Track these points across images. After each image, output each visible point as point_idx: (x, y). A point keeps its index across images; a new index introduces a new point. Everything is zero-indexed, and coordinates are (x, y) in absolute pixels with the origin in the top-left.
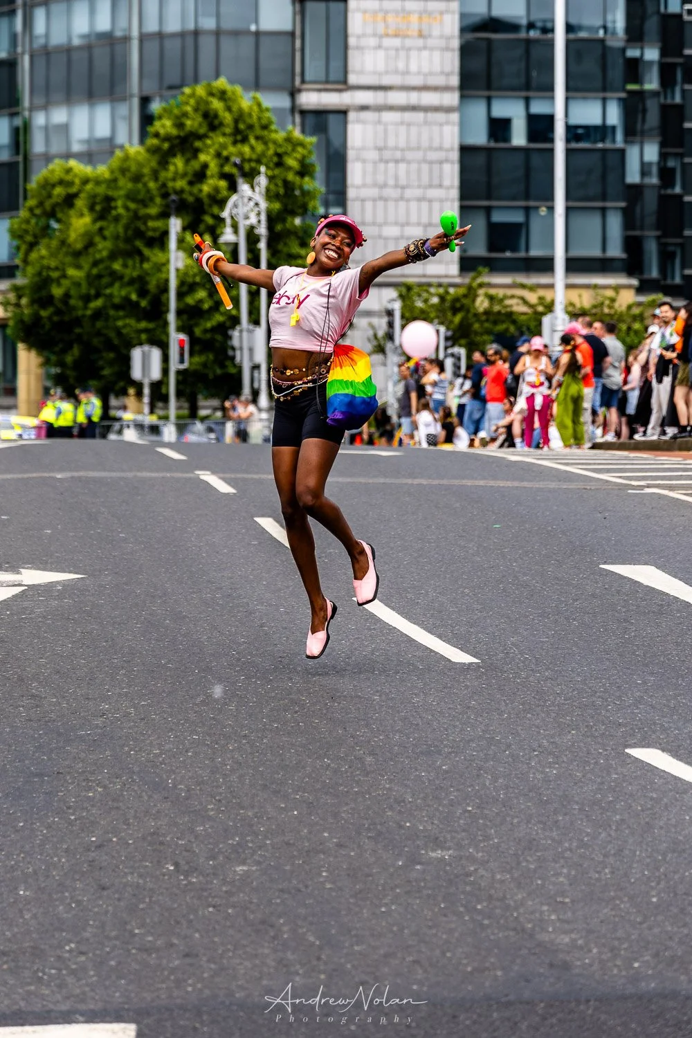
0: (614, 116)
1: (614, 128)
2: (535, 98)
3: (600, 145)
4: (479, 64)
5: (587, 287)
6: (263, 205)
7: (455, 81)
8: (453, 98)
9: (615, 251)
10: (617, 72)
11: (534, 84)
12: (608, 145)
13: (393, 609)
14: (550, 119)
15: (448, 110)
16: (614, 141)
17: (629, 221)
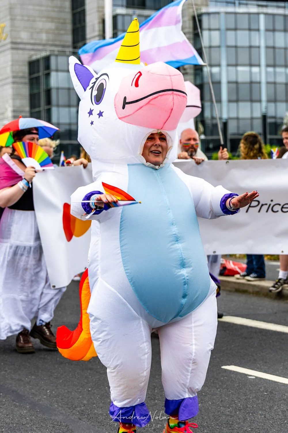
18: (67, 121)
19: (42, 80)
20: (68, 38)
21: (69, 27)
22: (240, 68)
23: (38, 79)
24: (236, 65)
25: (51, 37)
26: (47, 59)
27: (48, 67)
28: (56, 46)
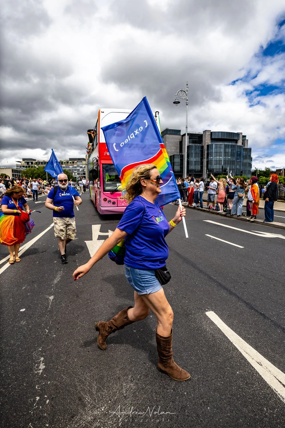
18: (178, 169)
19: (173, 160)
20: (179, 151)
21: (179, 148)
22: (217, 157)
23: (172, 160)
24: (217, 156)
25: (175, 150)
26: (174, 155)
27: (174, 157)
28: (176, 152)
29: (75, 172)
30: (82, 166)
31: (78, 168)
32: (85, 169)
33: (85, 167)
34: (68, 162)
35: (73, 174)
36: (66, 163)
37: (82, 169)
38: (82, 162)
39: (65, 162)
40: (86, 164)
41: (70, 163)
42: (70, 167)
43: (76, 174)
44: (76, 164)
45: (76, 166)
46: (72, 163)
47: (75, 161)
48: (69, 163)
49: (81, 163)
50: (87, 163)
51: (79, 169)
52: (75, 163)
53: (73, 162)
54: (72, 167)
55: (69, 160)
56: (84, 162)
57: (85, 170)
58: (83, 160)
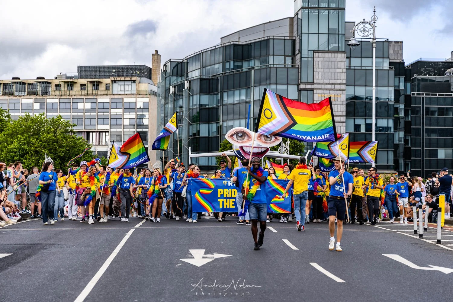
0: (391, 124)
1: (391, 127)
2: (367, 118)
3: (387, 132)
4: (352, 109)
5: (383, 173)
6: (289, 149)
7: (344, 114)
8: (344, 119)
9: (391, 163)
10: (392, 112)
11: (367, 115)
12: (389, 132)
13: (321, 266)
14: (371, 124)
15: (343, 122)
16: (391, 132)
17: (395, 155)
29: (100, 127)
30: (133, 100)
31: (114, 111)
32: (147, 114)
33: (146, 108)
34: (71, 84)
35: (93, 137)
36: (64, 88)
37: (133, 115)
38: (134, 81)
39: (57, 82)
40: (153, 93)
41: (83, 85)
42: (81, 106)
43: (106, 137)
44: (109, 92)
45: (107, 100)
46: (89, 87)
47: (103, 77)
48: (77, 88)
49: (128, 88)
50: (155, 89)
51: (121, 118)
52: (102, 88)
53: (96, 85)
54: (88, 106)
55: (75, 73)
56: (145, 86)
57: (145, 122)
58: (139, 76)
